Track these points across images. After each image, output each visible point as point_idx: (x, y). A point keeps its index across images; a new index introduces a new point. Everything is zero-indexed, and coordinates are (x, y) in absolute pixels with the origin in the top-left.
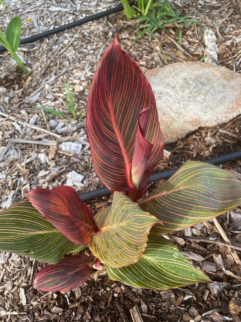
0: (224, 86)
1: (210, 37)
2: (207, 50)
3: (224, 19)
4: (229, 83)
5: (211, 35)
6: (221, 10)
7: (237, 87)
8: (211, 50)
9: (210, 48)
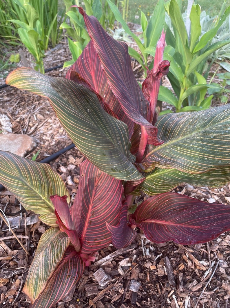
0: (10, 144)
1: (4, 119)
2: (3, 127)
3: (14, 107)
4: (13, 142)
5: (5, 118)
6: (11, 101)
7: (19, 143)
8: (6, 127)
9: (5, 125)
